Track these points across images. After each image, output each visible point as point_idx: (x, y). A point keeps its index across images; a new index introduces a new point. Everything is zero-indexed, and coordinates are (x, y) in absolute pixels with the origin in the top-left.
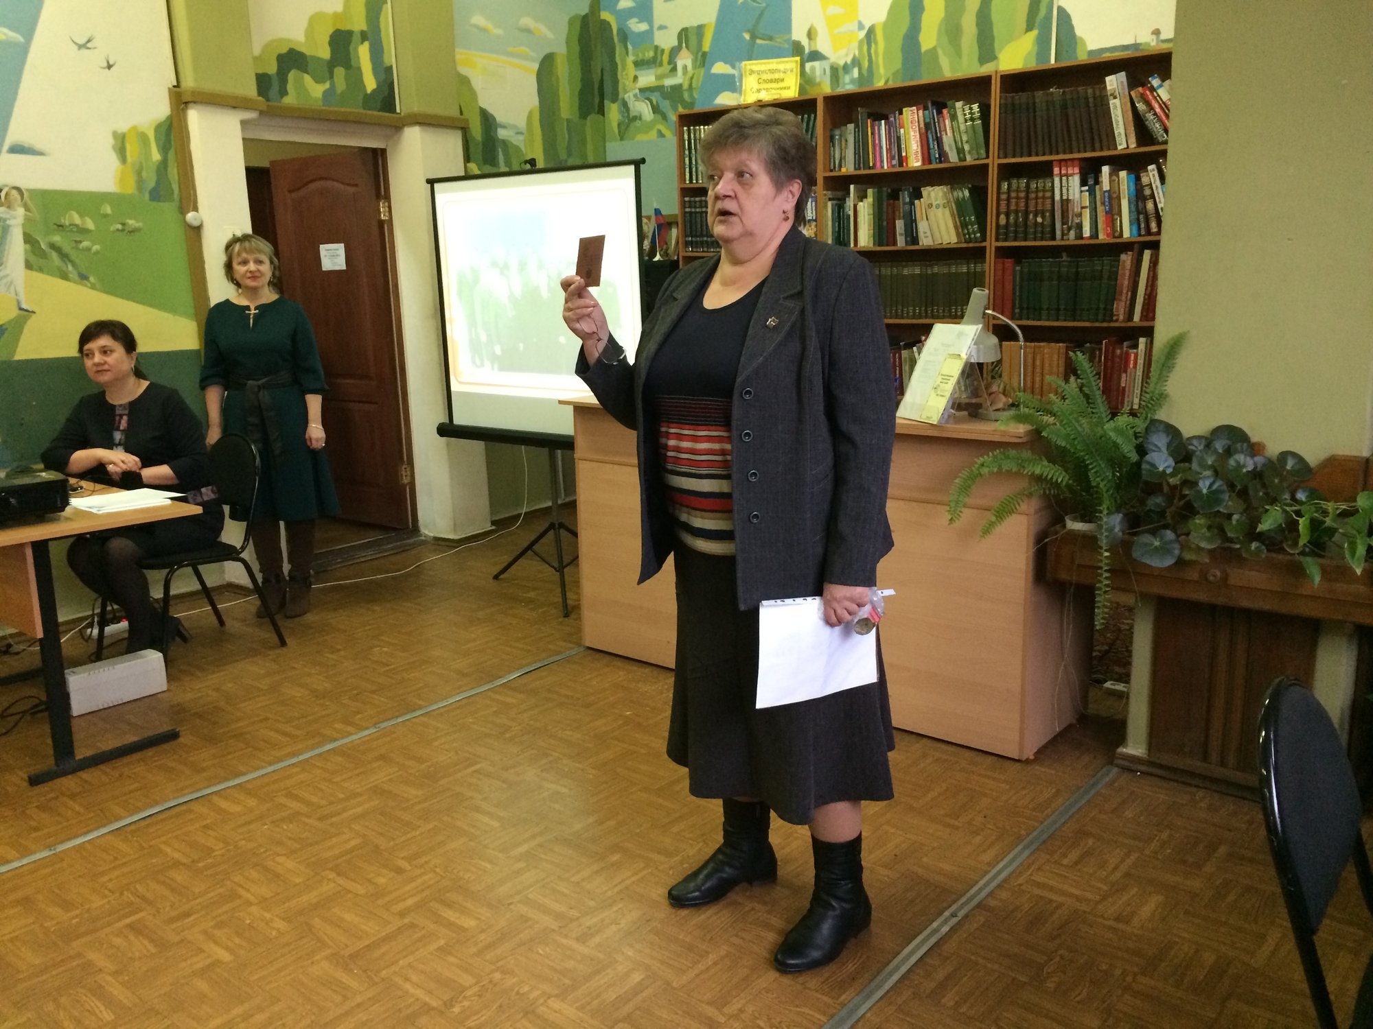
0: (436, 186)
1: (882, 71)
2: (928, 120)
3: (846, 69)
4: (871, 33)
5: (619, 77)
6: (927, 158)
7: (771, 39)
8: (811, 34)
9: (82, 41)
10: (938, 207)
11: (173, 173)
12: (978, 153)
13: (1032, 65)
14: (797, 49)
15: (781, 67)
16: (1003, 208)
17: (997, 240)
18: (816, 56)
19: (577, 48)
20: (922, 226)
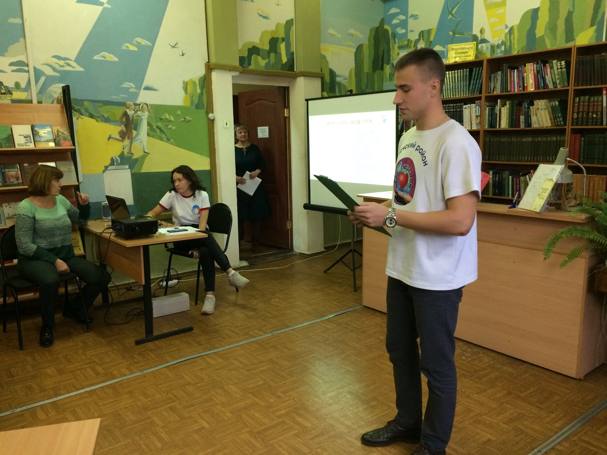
0: (309, 102)
1: (516, 47)
2: (538, 69)
3: (498, 46)
4: (511, 31)
5: (391, 53)
6: (537, 86)
7: (463, 34)
8: (482, 31)
9: (173, 45)
10: (542, 109)
11: (205, 98)
12: (563, 84)
13: (593, 42)
14: (475, 38)
15: (467, 46)
16: (576, 110)
17: (572, 125)
18: (484, 41)
19: (373, 42)
20: (534, 119)
